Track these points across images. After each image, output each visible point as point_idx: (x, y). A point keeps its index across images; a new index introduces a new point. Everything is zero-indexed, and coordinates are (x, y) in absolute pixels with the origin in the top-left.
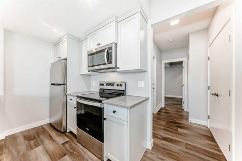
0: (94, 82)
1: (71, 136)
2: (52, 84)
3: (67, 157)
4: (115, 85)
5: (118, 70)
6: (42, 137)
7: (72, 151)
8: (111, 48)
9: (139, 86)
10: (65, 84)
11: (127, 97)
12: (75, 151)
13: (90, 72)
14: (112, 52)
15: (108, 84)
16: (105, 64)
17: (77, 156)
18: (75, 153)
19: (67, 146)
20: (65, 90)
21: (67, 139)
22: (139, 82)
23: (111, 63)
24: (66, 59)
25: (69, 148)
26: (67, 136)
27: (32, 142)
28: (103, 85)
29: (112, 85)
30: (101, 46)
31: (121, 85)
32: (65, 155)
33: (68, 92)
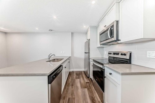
0: (106, 52)
1: (91, 80)
2: (85, 53)
3: (86, 89)
4: (120, 54)
5: (119, 42)
6: (80, 76)
7: (89, 88)
8: (113, 26)
9: (148, 57)
10: (89, 53)
11: (132, 66)
12: (90, 88)
13: (102, 46)
14: (113, 29)
15: (114, 54)
16: (109, 39)
17: (91, 92)
18: (90, 89)
19: (88, 84)
20: (89, 56)
21: (89, 81)
22: (148, 52)
23: (113, 37)
24: (89, 40)
25: (88, 86)
26: (89, 80)
27: (77, 76)
28: (111, 54)
29: (118, 54)
30: (106, 27)
31: (125, 55)
32: (86, 88)
33: (90, 57)
